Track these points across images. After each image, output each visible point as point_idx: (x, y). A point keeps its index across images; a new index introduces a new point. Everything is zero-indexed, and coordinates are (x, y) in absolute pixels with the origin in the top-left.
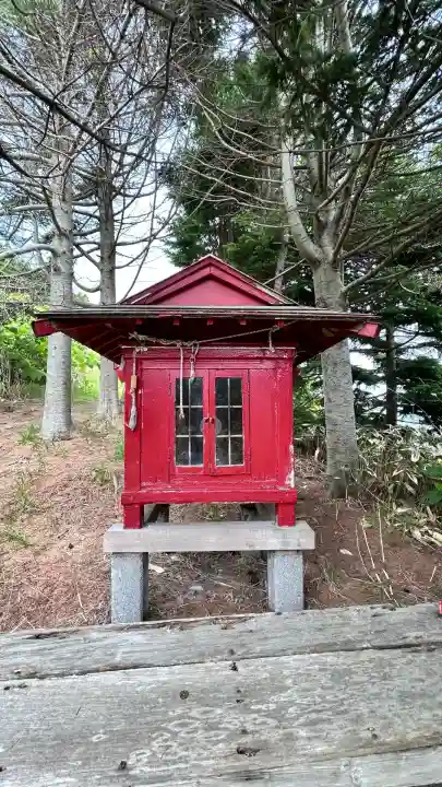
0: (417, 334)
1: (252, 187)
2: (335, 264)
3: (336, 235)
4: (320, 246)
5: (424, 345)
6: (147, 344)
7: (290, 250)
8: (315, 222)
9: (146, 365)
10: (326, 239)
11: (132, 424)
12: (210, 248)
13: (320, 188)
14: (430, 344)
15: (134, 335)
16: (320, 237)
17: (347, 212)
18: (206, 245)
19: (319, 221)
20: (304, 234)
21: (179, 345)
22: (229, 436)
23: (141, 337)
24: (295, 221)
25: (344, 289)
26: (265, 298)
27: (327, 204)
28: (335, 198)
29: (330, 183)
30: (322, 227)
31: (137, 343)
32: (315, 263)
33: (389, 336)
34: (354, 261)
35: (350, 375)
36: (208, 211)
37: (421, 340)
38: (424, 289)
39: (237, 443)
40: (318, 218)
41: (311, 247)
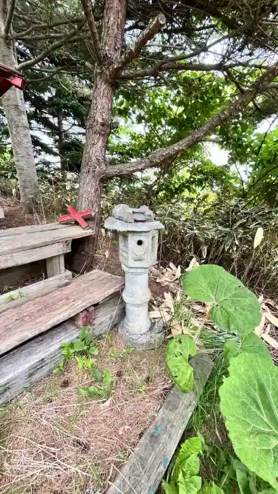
0: (74, 125)
14: (83, 134)
25: (18, 66)
33: (60, 123)
37: (77, 129)
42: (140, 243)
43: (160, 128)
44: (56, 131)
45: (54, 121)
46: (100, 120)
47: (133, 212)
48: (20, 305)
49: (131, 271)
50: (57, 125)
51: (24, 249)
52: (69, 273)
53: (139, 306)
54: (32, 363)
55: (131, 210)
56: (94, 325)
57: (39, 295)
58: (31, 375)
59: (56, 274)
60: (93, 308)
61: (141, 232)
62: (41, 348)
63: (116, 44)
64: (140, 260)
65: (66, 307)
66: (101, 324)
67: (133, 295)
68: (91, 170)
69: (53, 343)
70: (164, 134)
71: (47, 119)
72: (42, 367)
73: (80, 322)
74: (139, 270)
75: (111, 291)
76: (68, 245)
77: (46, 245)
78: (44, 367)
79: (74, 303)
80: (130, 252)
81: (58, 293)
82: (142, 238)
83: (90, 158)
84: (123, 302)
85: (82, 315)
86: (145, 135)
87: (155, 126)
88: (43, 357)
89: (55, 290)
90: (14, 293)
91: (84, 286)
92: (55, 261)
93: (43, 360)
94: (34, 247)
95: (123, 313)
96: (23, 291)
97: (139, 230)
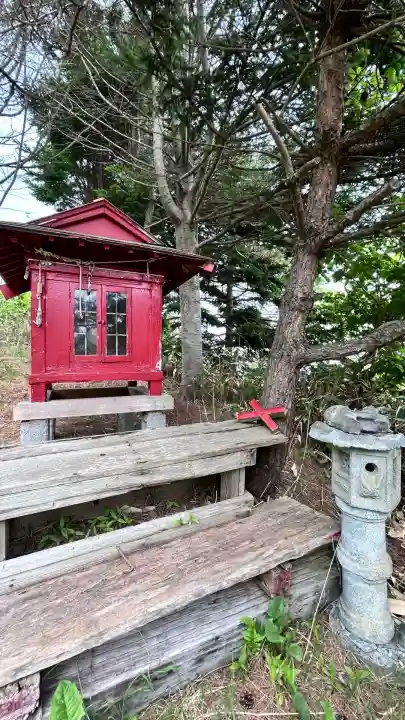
0: (247, 290)
1: (125, 144)
2: (192, 225)
3: (193, 203)
4: (182, 209)
5: (252, 299)
6: (52, 259)
7: (156, 207)
8: (178, 187)
9: (50, 276)
10: (186, 204)
11: (38, 321)
12: (78, 189)
13: (183, 162)
14: (256, 299)
15: (40, 251)
16: (181, 202)
17: (202, 187)
18: (74, 185)
19: (181, 189)
20: (170, 197)
21: (79, 263)
22: (117, 335)
23: (46, 253)
24: (163, 184)
25: (198, 245)
26: (145, 239)
27: (187, 177)
28: (194, 173)
29: (190, 160)
30: (183, 194)
31: (42, 257)
32: (177, 221)
33: (229, 290)
34: (207, 227)
35: (200, 313)
36: (78, 152)
37: (249, 295)
38: (252, 256)
39: (122, 340)
40: (180, 186)
41: (175, 209)
42: (370, 467)
43: (369, 284)
44: (224, 299)
45: (223, 288)
46: (300, 295)
47: (358, 418)
48: (190, 535)
49: (355, 512)
50: (225, 292)
51: (204, 456)
52: (250, 497)
53: (370, 582)
54: (205, 640)
55: (354, 415)
56: (290, 597)
57: (213, 524)
58: (200, 660)
59: (234, 496)
60: (289, 566)
61: (374, 451)
62: (214, 615)
63: (323, 215)
64: (372, 497)
65: (252, 555)
66: (300, 599)
67: (358, 557)
68: (285, 354)
69: (231, 612)
70: (378, 290)
71: (214, 287)
72: (215, 651)
73: (271, 587)
74: (370, 515)
75: (317, 542)
76: (252, 455)
77: (228, 453)
78: (217, 653)
79: (262, 550)
80: (353, 481)
81: (236, 527)
82: (375, 461)
83: (284, 339)
84: (337, 566)
85: (274, 575)
86: (346, 294)
87: (362, 281)
88: (218, 633)
89: (233, 521)
90: (184, 515)
91: (271, 522)
92: (235, 476)
93: (217, 638)
94: (214, 455)
95: (337, 587)
96: (195, 515)
97: (371, 448)
